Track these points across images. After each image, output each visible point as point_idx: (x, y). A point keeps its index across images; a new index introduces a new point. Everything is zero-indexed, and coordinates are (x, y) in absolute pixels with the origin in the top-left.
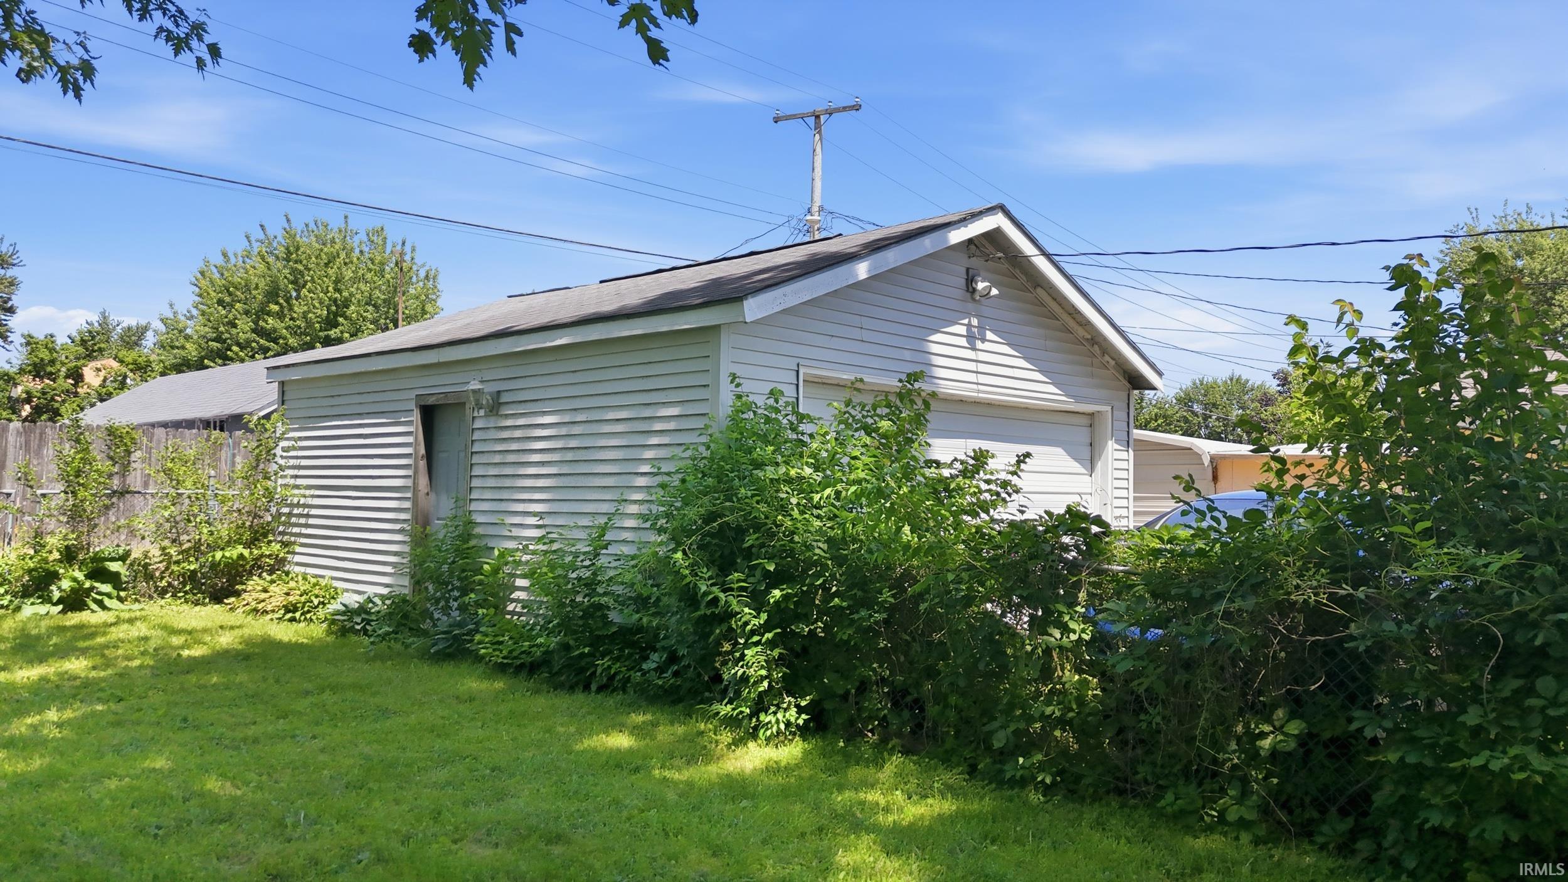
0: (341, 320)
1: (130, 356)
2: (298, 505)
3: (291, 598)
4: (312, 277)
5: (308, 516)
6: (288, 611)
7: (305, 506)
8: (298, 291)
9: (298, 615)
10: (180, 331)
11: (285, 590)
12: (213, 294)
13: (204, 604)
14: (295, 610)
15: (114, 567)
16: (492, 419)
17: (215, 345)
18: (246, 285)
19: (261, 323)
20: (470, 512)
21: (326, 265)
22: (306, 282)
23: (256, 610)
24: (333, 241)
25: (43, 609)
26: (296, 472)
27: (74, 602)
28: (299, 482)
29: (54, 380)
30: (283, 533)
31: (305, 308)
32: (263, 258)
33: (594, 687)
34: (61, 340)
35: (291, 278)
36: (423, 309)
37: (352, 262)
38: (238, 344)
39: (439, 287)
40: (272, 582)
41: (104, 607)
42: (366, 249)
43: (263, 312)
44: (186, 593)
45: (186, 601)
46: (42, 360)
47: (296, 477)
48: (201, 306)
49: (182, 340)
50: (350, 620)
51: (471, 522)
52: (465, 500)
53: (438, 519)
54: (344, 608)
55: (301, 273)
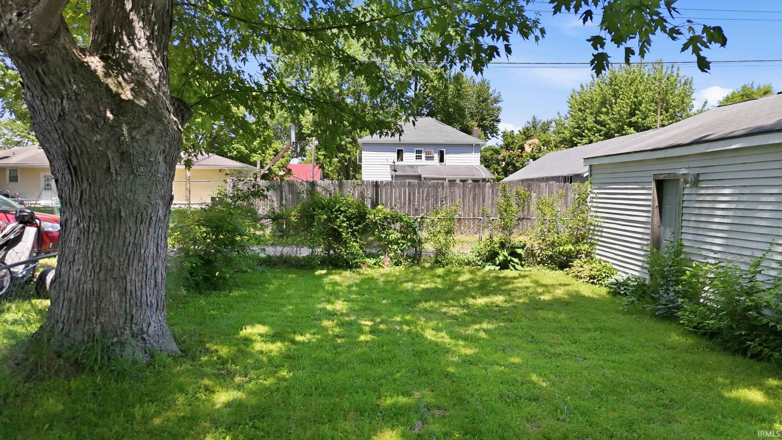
0: (637, 112)
1: (544, 137)
2: (597, 226)
3: (592, 272)
4: (623, 92)
5: (602, 231)
6: (591, 278)
7: (601, 226)
8: (616, 100)
9: (595, 281)
10: (562, 125)
11: (590, 268)
12: (576, 106)
13: (556, 270)
14: (594, 278)
15: (519, 251)
16: (694, 189)
17: (577, 130)
18: (591, 100)
19: (598, 118)
20: (681, 239)
21: (630, 84)
22: (619, 95)
23: (577, 276)
24: (634, 72)
25: (493, 268)
26: (596, 210)
27: (504, 265)
28: (598, 214)
29: (513, 151)
30: (591, 239)
31: (619, 108)
32: (599, 86)
33: (749, 354)
34: (516, 132)
35: (612, 94)
36: (683, 101)
37: (643, 81)
38: (588, 129)
39: (693, 87)
40: (585, 262)
41: (516, 269)
42: (652, 73)
43: (599, 112)
44: (548, 264)
45: (549, 268)
46: (509, 142)
47: (597, 212)
48: (571, 113)
49: (563, 129)
50: (619, 288)
51: (681, 245)
52: (678, 233)
53: (665, 240)
54: (616, 282)
55: (617, 90)
